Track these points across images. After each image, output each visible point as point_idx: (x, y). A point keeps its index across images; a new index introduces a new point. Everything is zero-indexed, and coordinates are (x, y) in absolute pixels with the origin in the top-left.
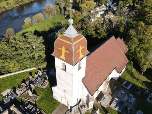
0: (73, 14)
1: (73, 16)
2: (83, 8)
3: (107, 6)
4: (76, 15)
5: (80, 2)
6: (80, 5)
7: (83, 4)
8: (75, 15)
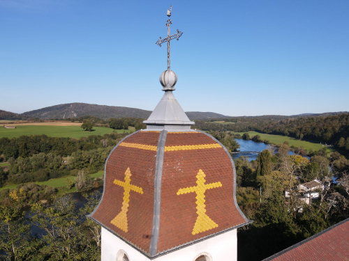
0: (240, 195)
1: (241, 198)
2: (264, 184)
3: (326, 183)
4: (247, 196)
5: (259, 172)
6: (259, 177)
7: (265, 176)
8: (245, 197)
